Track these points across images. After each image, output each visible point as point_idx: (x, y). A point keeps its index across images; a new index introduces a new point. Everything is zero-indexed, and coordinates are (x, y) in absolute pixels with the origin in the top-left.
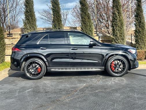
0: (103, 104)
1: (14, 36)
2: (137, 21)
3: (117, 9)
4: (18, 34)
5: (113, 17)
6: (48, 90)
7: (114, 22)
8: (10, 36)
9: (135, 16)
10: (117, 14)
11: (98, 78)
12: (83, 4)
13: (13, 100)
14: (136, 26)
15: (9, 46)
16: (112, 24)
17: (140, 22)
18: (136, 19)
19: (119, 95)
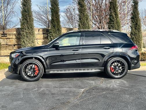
0: (115, 106)
1: (8, 37)
2: (133, 23)
3: (114, 11)
4: (12, 34)
5: (110, 19)
6: (54, 92)
7: (111, 23)
8: (4, 36)
9: (132, 18)
10: (114, 15)
11: (100, 80)
12: (81, 4)
13: (20, 102)
14: (131, 28)
15: (4, 47)
16: (109, 25)
17: (137, 24)
18: (132, 21)
19: (128, 96)
